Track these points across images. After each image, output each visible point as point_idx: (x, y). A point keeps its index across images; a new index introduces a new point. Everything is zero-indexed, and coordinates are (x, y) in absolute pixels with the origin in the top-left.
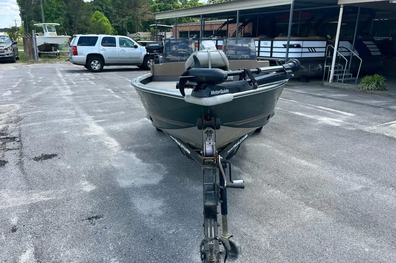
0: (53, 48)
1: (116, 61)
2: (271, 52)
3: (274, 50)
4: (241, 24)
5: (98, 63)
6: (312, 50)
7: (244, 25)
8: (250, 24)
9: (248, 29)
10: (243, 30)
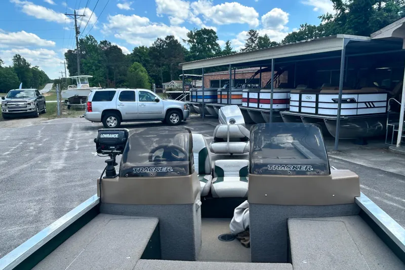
0: (81, 100)
1: (135, 116)
2: (317, 108)
3: (320, 105)
4: (276, 72)
5: (115, 120)
6: (369, 104)
7: (279, 73)
8: (286, 72)
9: (283, 78)
10: (277, 80)
